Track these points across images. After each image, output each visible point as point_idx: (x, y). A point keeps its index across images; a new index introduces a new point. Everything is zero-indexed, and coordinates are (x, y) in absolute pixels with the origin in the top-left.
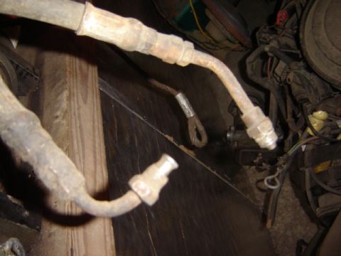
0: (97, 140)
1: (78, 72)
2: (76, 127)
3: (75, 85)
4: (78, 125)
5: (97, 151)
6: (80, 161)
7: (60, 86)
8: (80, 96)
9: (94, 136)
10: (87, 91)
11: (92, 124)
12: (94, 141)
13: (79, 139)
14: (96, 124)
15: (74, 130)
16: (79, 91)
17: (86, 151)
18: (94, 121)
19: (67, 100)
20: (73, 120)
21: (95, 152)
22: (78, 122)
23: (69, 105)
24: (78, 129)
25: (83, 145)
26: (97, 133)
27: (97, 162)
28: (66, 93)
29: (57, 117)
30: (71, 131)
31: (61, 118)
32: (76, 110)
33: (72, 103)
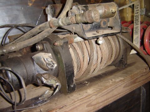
0: (112, 99)
1: (134, 79)
2: (111, 88)
3: (128, 80)
4: (113, 89)
5: (108, 100)
6: (100, 95)
7: (124, 75)
8: (125, 84)
9: (113, 97)
10: (129, 86)
11: (117, 94)
12: (111, 98)
13: (108, 92)
14: (118, 95)
15: (110, 88)
16: (127, 83)
17: (105, 96)
18: (119, 94)
19: (120, 80)
20: (114, 86)
21: (107, 100)
22: (114, 88)
23: (118, 82)
24: (111, 90)
25: (106, 94)
26: (115, 97)
27: (104, 102)
28: (122, 78)
29: (112, 80)
30: (109, 87)
31: (112, 81)
32: (118, 85)
33: (120, 82)
